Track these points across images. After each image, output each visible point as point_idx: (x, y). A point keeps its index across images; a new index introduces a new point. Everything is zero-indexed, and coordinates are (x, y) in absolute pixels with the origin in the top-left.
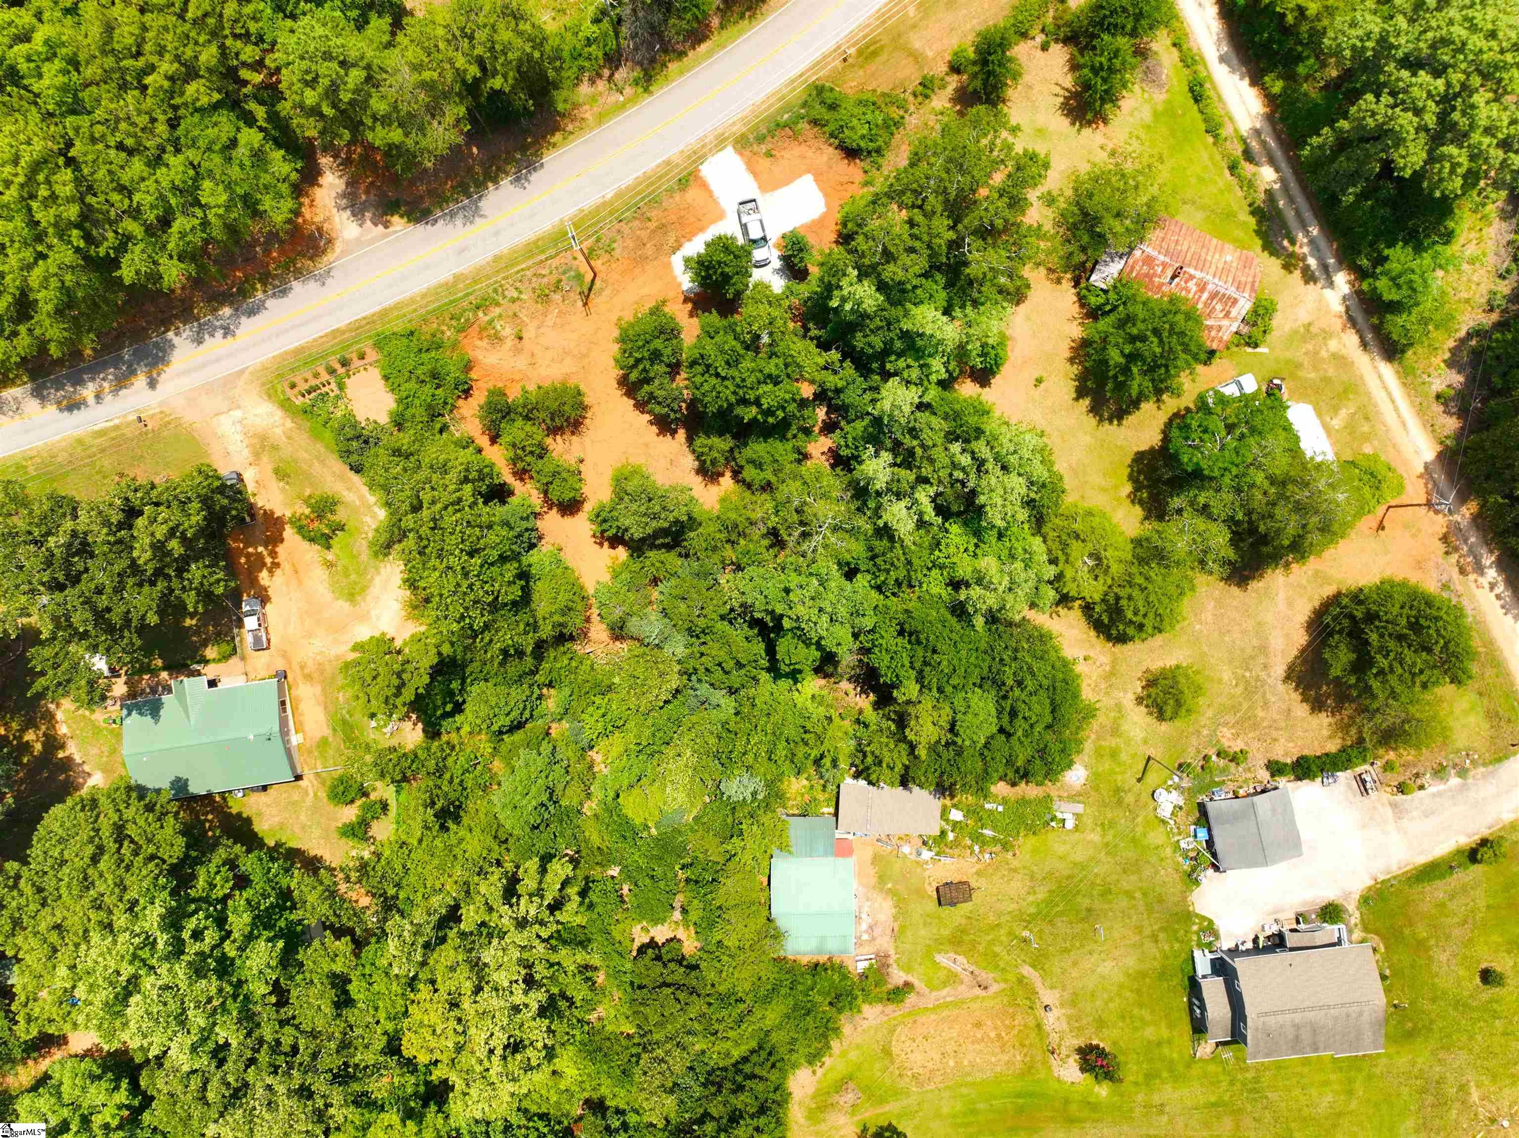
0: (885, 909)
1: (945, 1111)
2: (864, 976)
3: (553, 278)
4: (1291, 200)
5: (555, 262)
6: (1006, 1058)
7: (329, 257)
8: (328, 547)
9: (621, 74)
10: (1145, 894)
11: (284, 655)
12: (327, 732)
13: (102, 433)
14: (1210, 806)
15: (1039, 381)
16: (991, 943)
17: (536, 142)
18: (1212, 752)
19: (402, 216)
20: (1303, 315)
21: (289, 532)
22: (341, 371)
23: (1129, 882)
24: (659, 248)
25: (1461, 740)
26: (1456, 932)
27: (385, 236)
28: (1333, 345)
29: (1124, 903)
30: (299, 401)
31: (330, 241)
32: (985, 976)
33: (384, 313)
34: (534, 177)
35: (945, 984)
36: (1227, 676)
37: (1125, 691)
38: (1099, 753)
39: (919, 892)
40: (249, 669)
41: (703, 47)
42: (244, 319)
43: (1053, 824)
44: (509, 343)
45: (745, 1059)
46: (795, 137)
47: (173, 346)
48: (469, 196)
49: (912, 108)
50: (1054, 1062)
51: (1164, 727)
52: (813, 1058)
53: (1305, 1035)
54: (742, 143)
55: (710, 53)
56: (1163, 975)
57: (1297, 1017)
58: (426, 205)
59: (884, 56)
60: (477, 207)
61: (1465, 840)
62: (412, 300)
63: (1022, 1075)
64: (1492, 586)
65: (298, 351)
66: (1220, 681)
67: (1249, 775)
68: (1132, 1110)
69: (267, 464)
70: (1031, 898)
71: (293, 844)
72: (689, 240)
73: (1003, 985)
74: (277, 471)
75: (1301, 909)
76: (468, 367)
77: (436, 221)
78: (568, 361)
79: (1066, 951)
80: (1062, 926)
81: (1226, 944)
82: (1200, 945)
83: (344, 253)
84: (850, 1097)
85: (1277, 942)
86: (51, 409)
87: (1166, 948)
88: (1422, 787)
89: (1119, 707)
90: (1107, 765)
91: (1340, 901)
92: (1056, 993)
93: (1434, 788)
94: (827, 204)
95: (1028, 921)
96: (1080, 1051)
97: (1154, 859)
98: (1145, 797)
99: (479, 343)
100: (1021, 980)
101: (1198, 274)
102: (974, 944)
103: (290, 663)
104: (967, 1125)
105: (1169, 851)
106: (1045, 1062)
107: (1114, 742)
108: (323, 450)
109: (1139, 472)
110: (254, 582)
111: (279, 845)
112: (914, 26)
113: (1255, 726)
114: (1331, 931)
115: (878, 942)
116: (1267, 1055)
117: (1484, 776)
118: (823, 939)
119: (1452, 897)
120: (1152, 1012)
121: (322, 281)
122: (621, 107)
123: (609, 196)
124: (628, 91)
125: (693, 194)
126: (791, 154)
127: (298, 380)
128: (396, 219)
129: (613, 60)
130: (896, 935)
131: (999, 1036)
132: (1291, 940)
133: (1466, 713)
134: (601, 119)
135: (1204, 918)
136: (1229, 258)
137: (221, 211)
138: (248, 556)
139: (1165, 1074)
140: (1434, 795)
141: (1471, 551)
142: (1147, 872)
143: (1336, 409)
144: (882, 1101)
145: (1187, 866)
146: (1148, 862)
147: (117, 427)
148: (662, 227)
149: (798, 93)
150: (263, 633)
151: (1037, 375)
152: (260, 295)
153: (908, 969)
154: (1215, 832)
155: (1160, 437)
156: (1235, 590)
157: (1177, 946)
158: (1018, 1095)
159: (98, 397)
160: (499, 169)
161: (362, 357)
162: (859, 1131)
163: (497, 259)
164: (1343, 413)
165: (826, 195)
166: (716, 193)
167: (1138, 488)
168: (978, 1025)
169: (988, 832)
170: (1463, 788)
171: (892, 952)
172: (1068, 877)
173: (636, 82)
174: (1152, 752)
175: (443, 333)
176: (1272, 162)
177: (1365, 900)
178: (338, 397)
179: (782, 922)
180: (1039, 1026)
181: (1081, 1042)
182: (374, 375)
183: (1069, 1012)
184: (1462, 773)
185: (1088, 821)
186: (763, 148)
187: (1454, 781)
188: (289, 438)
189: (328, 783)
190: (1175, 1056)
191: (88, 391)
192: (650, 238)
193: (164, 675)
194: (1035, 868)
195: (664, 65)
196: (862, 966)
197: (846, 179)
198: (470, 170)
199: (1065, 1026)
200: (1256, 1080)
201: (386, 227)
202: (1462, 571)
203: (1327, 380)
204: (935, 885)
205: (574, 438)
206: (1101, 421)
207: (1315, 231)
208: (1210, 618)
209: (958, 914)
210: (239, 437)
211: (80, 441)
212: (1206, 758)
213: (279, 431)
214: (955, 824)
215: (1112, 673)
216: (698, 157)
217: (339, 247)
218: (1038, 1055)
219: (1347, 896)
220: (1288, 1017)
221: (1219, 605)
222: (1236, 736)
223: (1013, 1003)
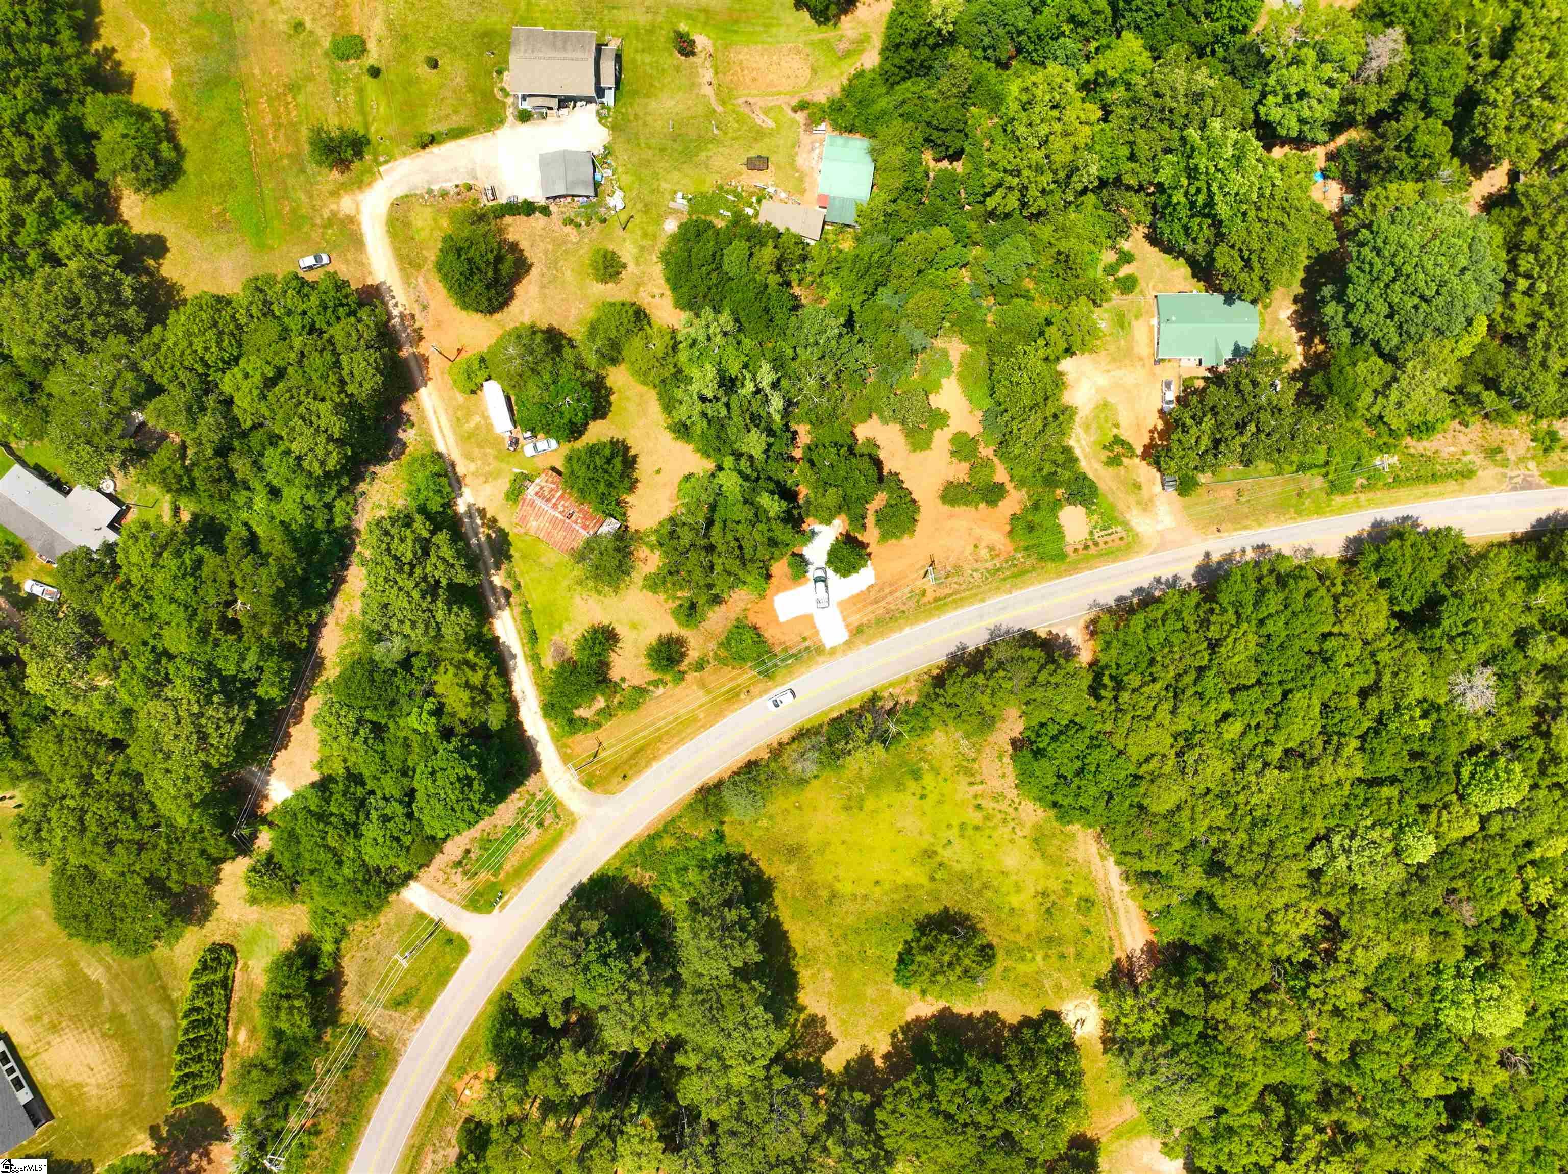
0: (800, 161)
1: (783, 29)
2: (822, 120)
4: (485, 563)
5: (948, 591)
6: (741, 57)
7: (1088, 618)
8: (1115, 436)
9: (889, 705)
10: (639, 145)
11: (1154, 375)
12: (1135, 324)
13: (1245, 528)
14: (591, 193)
15: (658, 472)
16: (739, 130)
18: (584, 227)
20: (488, 488)
21: (1139, 450)
22: (1090, 543)
23: (648, 154)
24: (881, 588)
25: (428, 212)
26: (449, 94)
27: (1052, 626)
28: (472, 467)
29: (652, 142)
30: (1119, 528)
31: (1086, 627)
32: (745, 110)
33: (1059, 576)
34: (953, 649)
35: (772, 109)
36: (568, 273)
37: (632, 273)
38: (655, 237)
39: (779, 167)
40: (1177, 369)
41: (835, 715)
42: (1146, 586)
43: (690, 197)
44: (983, 544)
45: (904, 79)
46: (787, 648)
47: (1193, 576)
49: (711, 654)
50: (711, 49)
51: (611, 247)
52: (861, 74)
53: (559, 43)
54: (820, 650)
55: (832, 710)
56: (635, 93)
57: (565, 55)
59: (723, 690)
60: (991, 635)
61: (435, 150)
62: (1039, 581)
63: (731, 44)
64: (396, 305)
65: (1115, 560)
66: (573, 271)
67: (563, 209)
68: (667, 12)
69: (1145, 492)
70: (710, 153)
71: (1167, 257)
72: (862, 591)
73: (735, 102)
74: (1140, 489)
75: (543, 121)
76: (1010, 533)
77: (1019, 630)
79: (693, 118)
80: (693, 134)
81: (593, 107)
82: (609, 109)
83: (1079, 619)
84: (843, 46)
85: (564, 102)
86: (1275, 547)
87: (630, 110)
88: (457, 186)
89: (637, 264)
90: (651, 229)
91: (518, 123)
92: (703, 92)
93: (449, 185)
94: (773, 601)
95: (714, 139)
96: (692, 53)
97: (630, 166)
98: (630, 206)
99: (1002, 547)
100: (724, 103)
101: (557, 514)
102: (750, 129)
103: (1151, 369)
105: (620, 170)
106: (716, 50)
107: (644, 243)
108: (1109, 496)
109: (605, 407)
110: (1166, 423)
111: (1177, 258)
112: (702, 706)
113: (554, 240)
114: (527, 105)
115: (810, 141)
116: (587, 35)
117: (417, 188)
118: (844, 146)
119: (448, 116)
121: (1095, 604)
122: (892, 685)
124: (886, 695)
125: (855, 619)
126: (791, 639)
127: (1118, 542)
128: (1044, 636)
130: (797, 143)
131: (742, 70)
132: (554, 103)
133: (423, 229)
134: (906, 679)
135: (604, 125)
136: (534, 524)
138: (1167, 439)
139: (642, 31)
140: (449, 181)
141: (406, 328)
142: (635, 159)
143: (477, 427)
144: (821, 41)
145: (610, 159)
146: (634, 165)
147: (1235, 530)
148: (877, 602)
150: (1165, 390)
151: (659, 476)
152: (1135, 600)
153: (793, 122)
154: (591, 177)
155: (589, 426)
157: (624, 110)
158: (736, 32)
159: (1244, 551)
161: (1076, 550)
162: (839, 24)
163: (983, 600)
164: (472, 424)
165: (773, 607)
166: (840, 618)
167: (608, 396)
168: (754, 79)
169: (731, 198)
170: (430, 183)
171: (802, 133)
172: (685, 163)
173: (880, 699)
174: (621, 233)
175: (1023, 557)
176: (493, 588)
177: (502, 122)
178: (1095, 527)
179: (868, 159)
180: (716, 73)
181: (692, 59)
182: (1069, 539)
183: (696, 80)
184: (430, 192)
185: (667, 196)
186: (807, 644)
187: (436, 188)
188: (1129, 507)
189: (1137, 291)
190: (635, 42)
191: (1250, 555)
192: (886, 596)
193: (1228, 371)
194: (705, 172)
195: (861, 706)
196: (823, 126)
197: (761, 615)
199: (700, 70)
200: (585, 20)
201: (1050, 631)
202: (413, 316)
203: (480, 446)
204: (769, 170)
205: (951, 479)
206: (624, 441)
207: (474, 541)
208: (574, 310)
209: (757, 151)
210: (1160, 513)
211: (1260, 525)
212: (588, 224)
213: (1135, 513)
214: (750, 205)
215: (639, 285)
216: (849, 644)
217: (1082, 623)
218: (719, 55)
219: (513, 126)
220: (569, 55)
221: (567, 318)
222: (567, 235)
223: (730, 90)
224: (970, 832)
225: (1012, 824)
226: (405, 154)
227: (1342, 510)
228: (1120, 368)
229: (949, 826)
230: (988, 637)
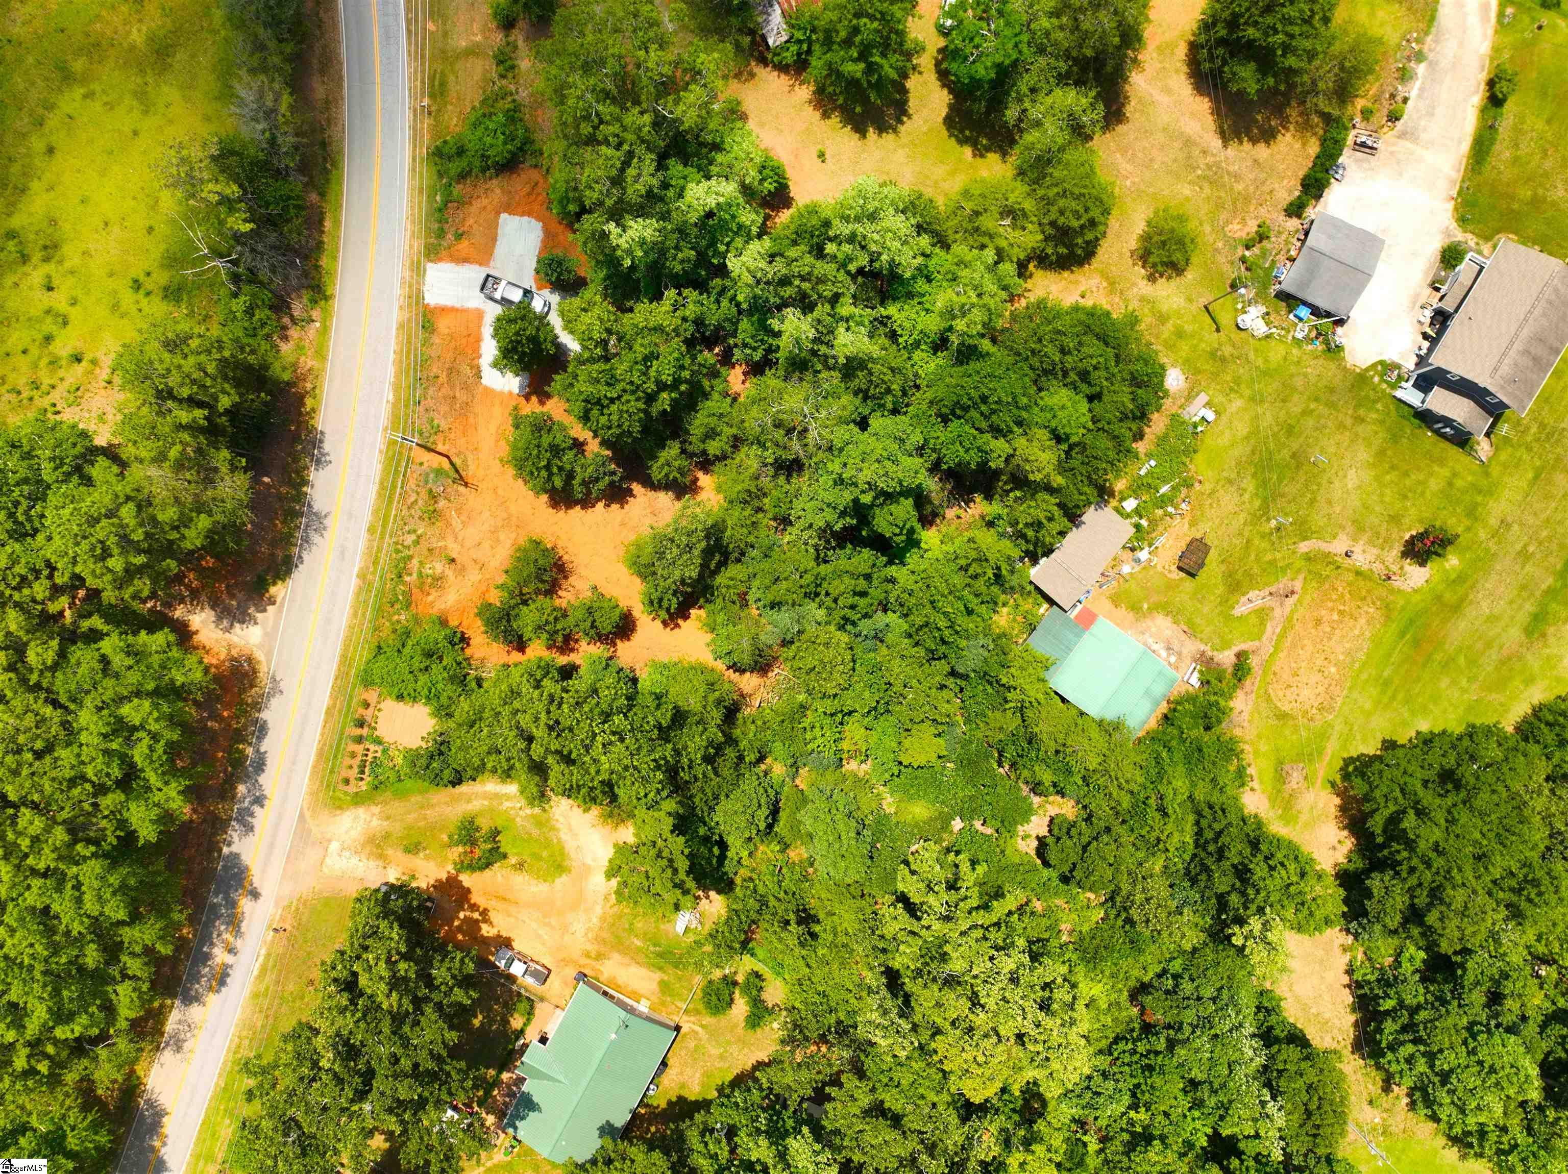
0: (1162, 624)
1: (1368, 706)
2: (1205, 683)
3: (424, 494)
5: (412, 484)
6: (1362, 621)
7: (263, 669)
8: (505, 856)
9: (297, 310)
10: (1316, 399)
11: (566, 962)
12: (658, 976)
13: (263, 971)
14: (1285, 287)
15: (822, 155)
16: (1258, 559)
17: (299, 424)
18: (1240, 251)
19: (274, 584)
21: (466, 879)
22: (365, 731)
23: (1296, 406)
24: (466, 387)
25: (1392, 36)
26: (1548, 164)
27: (280, 610)
29: (1310, 422)
30: (364, 786)
31: (250, 660)
32: (1283, 583)
33: (345, 660)
34: (327, 447)
35: (1262, 623)
36: (1186, 191)
37: (1134, 284)
38: (1172, 347)
39: (1171, 586)
40: (555, 1001)
41: (328, 224)
42: (262, 779)
43: (1199, 429)
44: (450, 573)
45: (1199, 833)
46: (463, 203)
47: (236, 856)
48: (301, 514)
49: (512, 88)
50: (1397, 583)
51: (1190, 275)
52: (1241, 775)
53: (1538, 350)
54: (433, 253)
55: (337, 223)
56: (1395, 438)
57: (1518, 346)
58: (280, 554)
59: (452, 78)
60: (316, 514)
61: (1477, 98)
62: (351, 627)
63: (1388, 617)
65: (320, 754)
66: (1187, 199)
67: (1284, 237)
68: (1487, 550)
69: (394, 853)
70: (1247, 496)
71: (729, 1077)
72: (480, 357)
73: (1301, 577)
74: (407, 850)
75: (1429, 281)
76: (443, 622)
77: (300, 557)
78: (502, 536)
79: (1313, 501)
80: (1290, 489)
81: (1409, 363)
82: (1394, 386)
83: (269, 654)
84: (1296, 777)
85: (1442, 318)
86: (212, 999)
87: (1374, 416)
88: (1405, 100)
89: (1142, 299)
90: (1185, 348)
91: (1447, 242)
92: (1342, 536)
93: (1413, 90)
94: (538, 219)
95: (1264, 512)
96: (1405, 555)
97: (1293, 369)
98: (1236, 336)
99: (430, 598)
100: (1308, 558)
102: (1249, 575)
103: (575, 962)
104: (1393, 697)
105: (1295, 351)
106: (1392, 591)
107: (1170, 325)
108: (419, 798)
109: (962, 131)
110: (486, 942)
111: (720, 1090)
112: (445, 34)
113: (1247, 200)
114: (1465, 269)
115: (1185, 651)
116: (1530, 396)
117: (1436, 41)
118: (1147, 693)
119: (1517, 146)
120: (1419, 469)
121: (276, 690)
122: (325, 330)
123: (391, 397)
124: (315, 314)
125: (443, 325)
126: (473, 217)
127: (345, 773)
128: (273, 590)
129: (280, 306)
130: (1191, 632)
131: (1341, 613)
132: (1448, 306)
133: (1372, 14)
134: (321, 354)
135: (1374, 366)
137: (156, 714)
138: (459, 929)
139: (1479, 499)
140: (1420, 96)
142: (1298, 382)
144: (1321, 752)
145: (1319, 346)
146: (1292, 376)
147: (268, 955)
148: (451, 371)
149: (427, 174)
150: (533, 966)
151: (815, 156)
152: (250, 751)
153: (1226, 645)
154: (1310, 299)
155: (945, 91)
156: (1121, 129)
157: (1379, 406)
158: (1402, 634)
159: (231, 951)
160: (298, 472)
161: (367, 705)
162: (1330, 789)
163: (371, 530)
165: (529, 214)
166: (458, 305)
167: (974, 143)
168: (1318, 622)
169: (1164, 489)
170: (1433, 65)
171: (1202, 647)
172: (1253, 452)
173: (314, 302)
174: (1204, 301)
175: (398, 622)
177: (1462, 221)
178: (385, 751)
179: (1110, 715)
180: (1358, 573)
181: (1398, 548)
182: (390, 706)
183: (1365, 537)
184: (1419, 57)
186: (450, 237)
187: (1421, 69)
188: (388, 818)
189: (701, 1007)
190: (1470, 478)
191: (220, 955)
192: (452, 388)
193: (505, 1076)
194: (1225, 474)
195: (317, 268)
196: (1195, 680)
197: (527, 189)
198: (280, 498)
199: (1375, 551)
200: (1542, 426)
201: (274, 603)
204: (1174, 568)
205: (571, 580)
206: (895, 131)
208: (1129, 167)
209: (1213, 567)
210: (354, 860)
211: (256, 995)
212: (1243, 260)
213: (375, 822)
214: (1137, 512)
215: (1112, 284)
216: (415, 296)
217: (259, 655)
218: (1381, 591)
219: (1447, 233)
220: (1513, 353)
221: (1124, 151)
222: (1243, 221)
223: (1322, 580)
224: (49, 326)
225: (25, 394)
226: (1496, 50)
227: (208, 1128)
228: (603, 919)
229: (74, 302)
230: (316, 507)
